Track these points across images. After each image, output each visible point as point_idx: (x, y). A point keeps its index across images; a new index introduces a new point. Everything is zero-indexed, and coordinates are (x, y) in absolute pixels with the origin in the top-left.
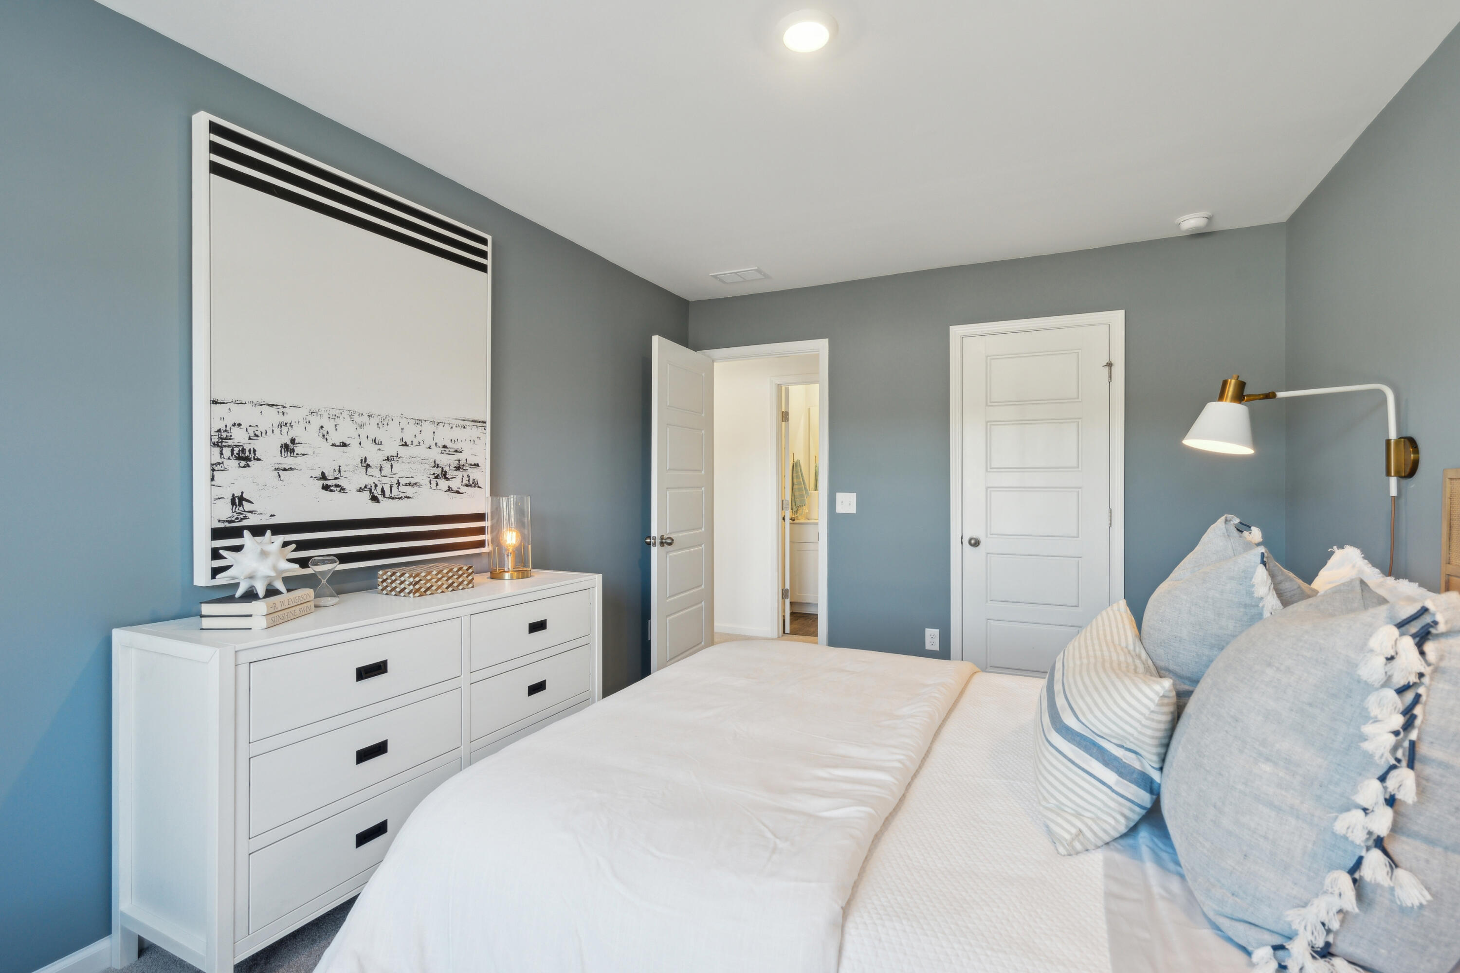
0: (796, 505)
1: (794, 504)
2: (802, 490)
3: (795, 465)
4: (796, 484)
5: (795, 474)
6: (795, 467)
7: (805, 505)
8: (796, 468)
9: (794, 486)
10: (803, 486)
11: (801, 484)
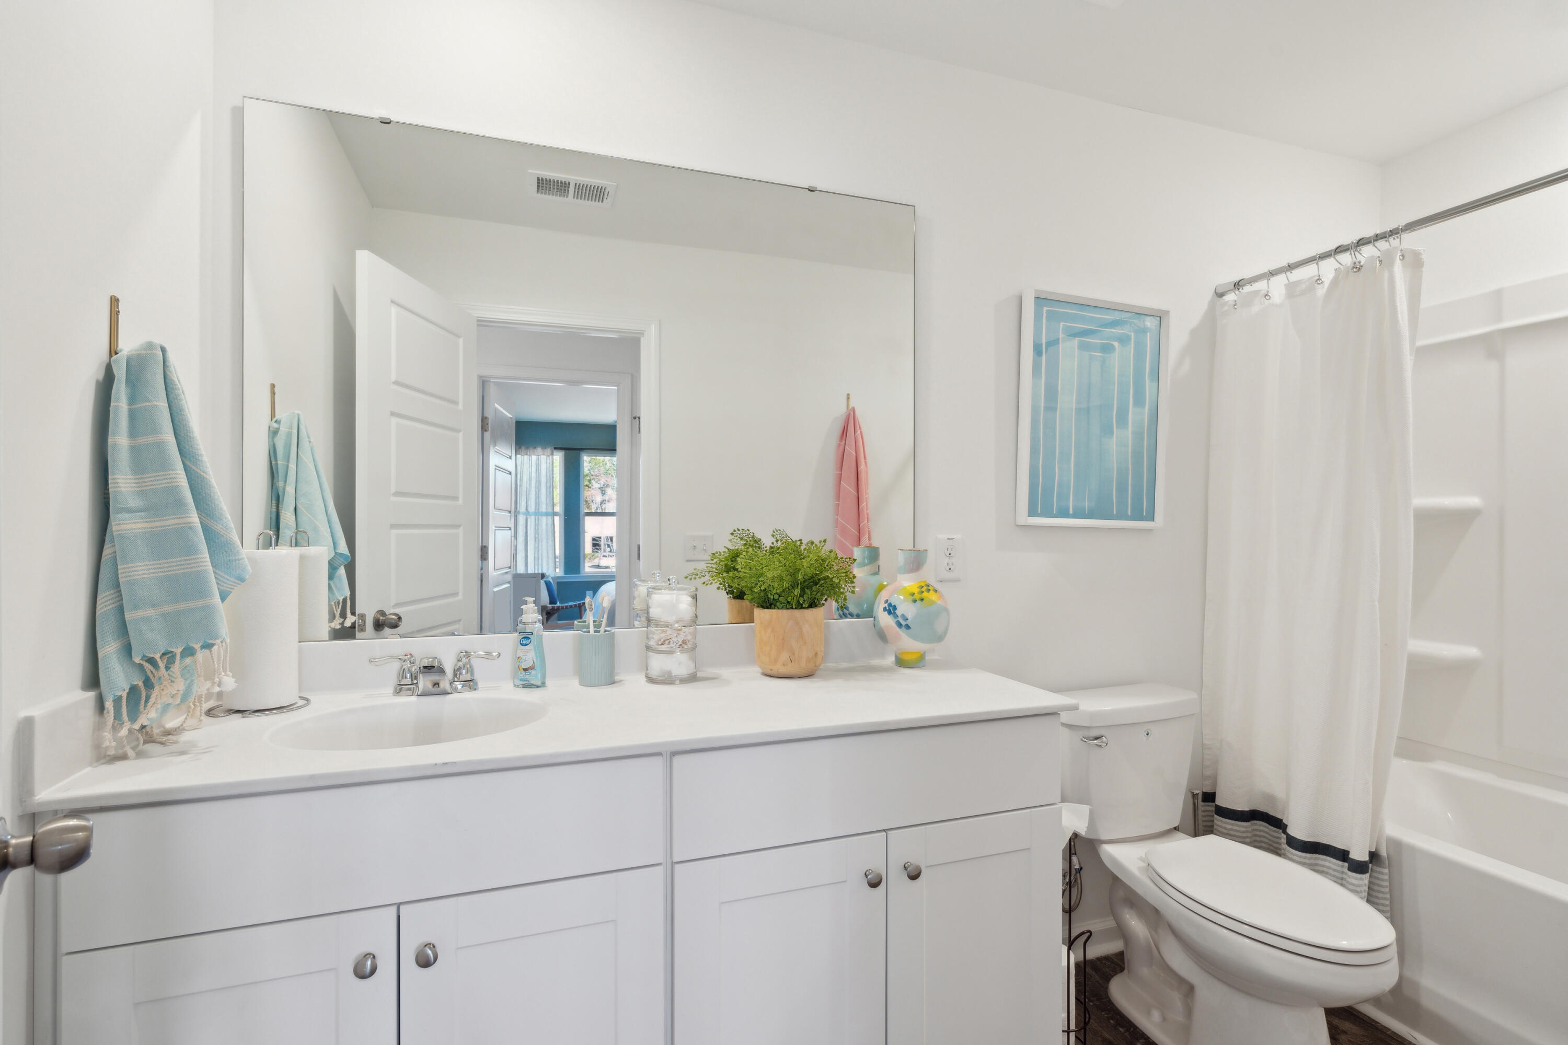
0: (127, 650)
1: (109, 649)
2: (190, 550)
3: (120, 373)
4: (133, 502)
5: (120, 439)
6: (120, 391)
7: (208, 646)
8: (132, 400)
9: (120, 524)
10: (194, 518)
11: (179, 504)
